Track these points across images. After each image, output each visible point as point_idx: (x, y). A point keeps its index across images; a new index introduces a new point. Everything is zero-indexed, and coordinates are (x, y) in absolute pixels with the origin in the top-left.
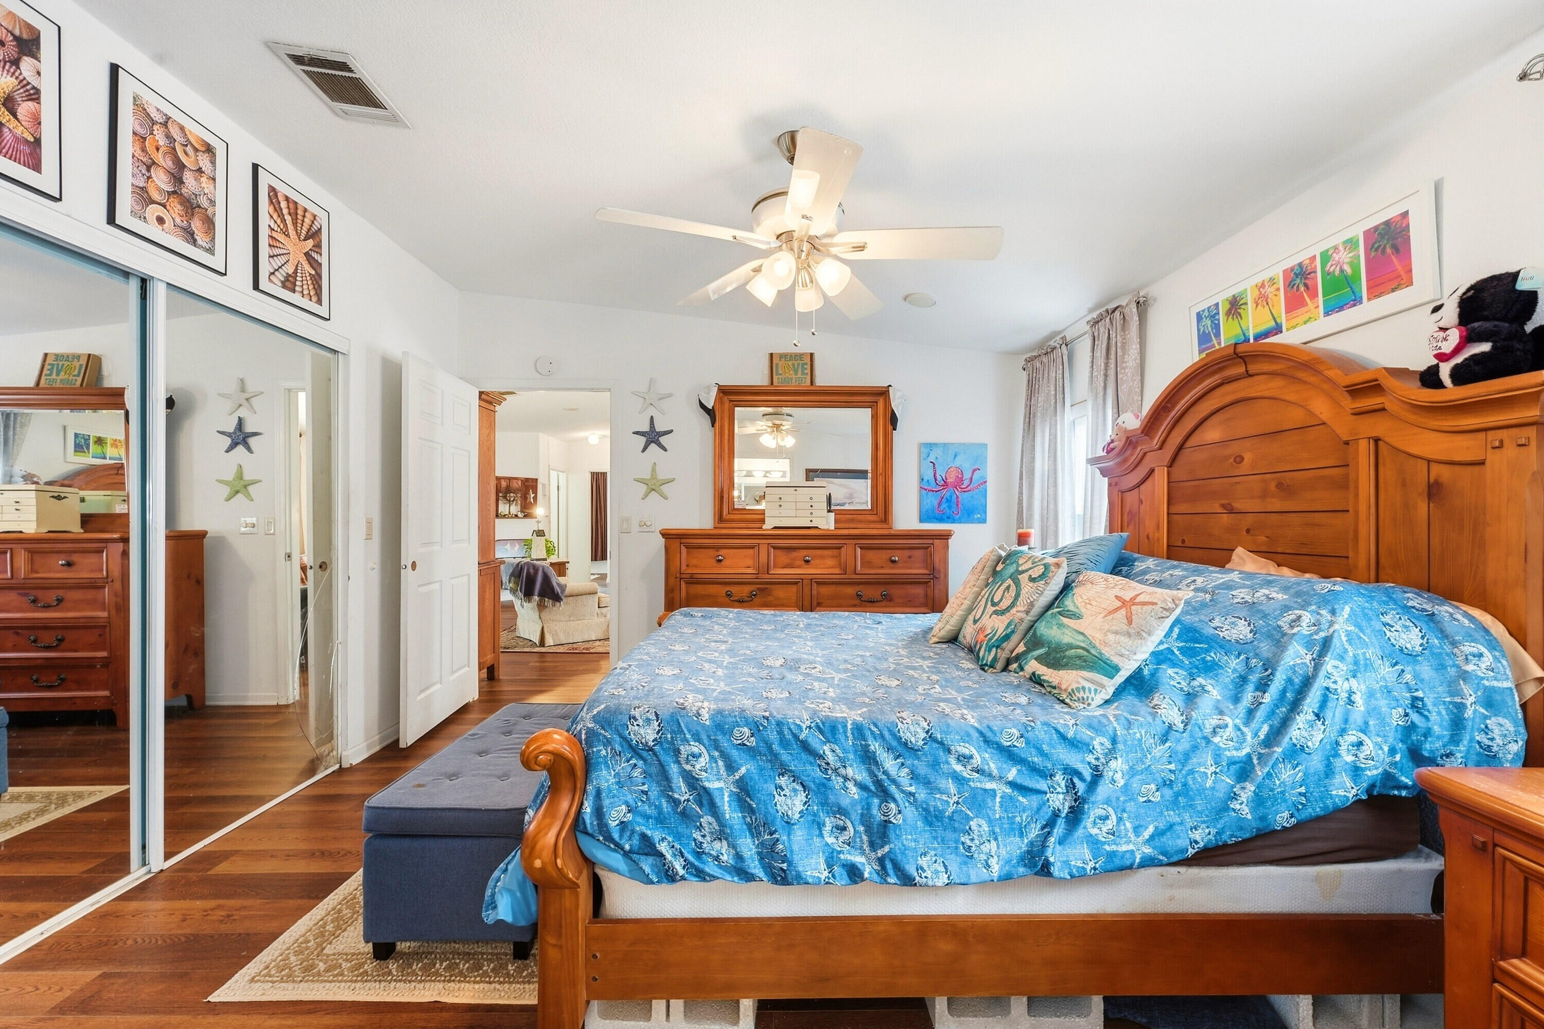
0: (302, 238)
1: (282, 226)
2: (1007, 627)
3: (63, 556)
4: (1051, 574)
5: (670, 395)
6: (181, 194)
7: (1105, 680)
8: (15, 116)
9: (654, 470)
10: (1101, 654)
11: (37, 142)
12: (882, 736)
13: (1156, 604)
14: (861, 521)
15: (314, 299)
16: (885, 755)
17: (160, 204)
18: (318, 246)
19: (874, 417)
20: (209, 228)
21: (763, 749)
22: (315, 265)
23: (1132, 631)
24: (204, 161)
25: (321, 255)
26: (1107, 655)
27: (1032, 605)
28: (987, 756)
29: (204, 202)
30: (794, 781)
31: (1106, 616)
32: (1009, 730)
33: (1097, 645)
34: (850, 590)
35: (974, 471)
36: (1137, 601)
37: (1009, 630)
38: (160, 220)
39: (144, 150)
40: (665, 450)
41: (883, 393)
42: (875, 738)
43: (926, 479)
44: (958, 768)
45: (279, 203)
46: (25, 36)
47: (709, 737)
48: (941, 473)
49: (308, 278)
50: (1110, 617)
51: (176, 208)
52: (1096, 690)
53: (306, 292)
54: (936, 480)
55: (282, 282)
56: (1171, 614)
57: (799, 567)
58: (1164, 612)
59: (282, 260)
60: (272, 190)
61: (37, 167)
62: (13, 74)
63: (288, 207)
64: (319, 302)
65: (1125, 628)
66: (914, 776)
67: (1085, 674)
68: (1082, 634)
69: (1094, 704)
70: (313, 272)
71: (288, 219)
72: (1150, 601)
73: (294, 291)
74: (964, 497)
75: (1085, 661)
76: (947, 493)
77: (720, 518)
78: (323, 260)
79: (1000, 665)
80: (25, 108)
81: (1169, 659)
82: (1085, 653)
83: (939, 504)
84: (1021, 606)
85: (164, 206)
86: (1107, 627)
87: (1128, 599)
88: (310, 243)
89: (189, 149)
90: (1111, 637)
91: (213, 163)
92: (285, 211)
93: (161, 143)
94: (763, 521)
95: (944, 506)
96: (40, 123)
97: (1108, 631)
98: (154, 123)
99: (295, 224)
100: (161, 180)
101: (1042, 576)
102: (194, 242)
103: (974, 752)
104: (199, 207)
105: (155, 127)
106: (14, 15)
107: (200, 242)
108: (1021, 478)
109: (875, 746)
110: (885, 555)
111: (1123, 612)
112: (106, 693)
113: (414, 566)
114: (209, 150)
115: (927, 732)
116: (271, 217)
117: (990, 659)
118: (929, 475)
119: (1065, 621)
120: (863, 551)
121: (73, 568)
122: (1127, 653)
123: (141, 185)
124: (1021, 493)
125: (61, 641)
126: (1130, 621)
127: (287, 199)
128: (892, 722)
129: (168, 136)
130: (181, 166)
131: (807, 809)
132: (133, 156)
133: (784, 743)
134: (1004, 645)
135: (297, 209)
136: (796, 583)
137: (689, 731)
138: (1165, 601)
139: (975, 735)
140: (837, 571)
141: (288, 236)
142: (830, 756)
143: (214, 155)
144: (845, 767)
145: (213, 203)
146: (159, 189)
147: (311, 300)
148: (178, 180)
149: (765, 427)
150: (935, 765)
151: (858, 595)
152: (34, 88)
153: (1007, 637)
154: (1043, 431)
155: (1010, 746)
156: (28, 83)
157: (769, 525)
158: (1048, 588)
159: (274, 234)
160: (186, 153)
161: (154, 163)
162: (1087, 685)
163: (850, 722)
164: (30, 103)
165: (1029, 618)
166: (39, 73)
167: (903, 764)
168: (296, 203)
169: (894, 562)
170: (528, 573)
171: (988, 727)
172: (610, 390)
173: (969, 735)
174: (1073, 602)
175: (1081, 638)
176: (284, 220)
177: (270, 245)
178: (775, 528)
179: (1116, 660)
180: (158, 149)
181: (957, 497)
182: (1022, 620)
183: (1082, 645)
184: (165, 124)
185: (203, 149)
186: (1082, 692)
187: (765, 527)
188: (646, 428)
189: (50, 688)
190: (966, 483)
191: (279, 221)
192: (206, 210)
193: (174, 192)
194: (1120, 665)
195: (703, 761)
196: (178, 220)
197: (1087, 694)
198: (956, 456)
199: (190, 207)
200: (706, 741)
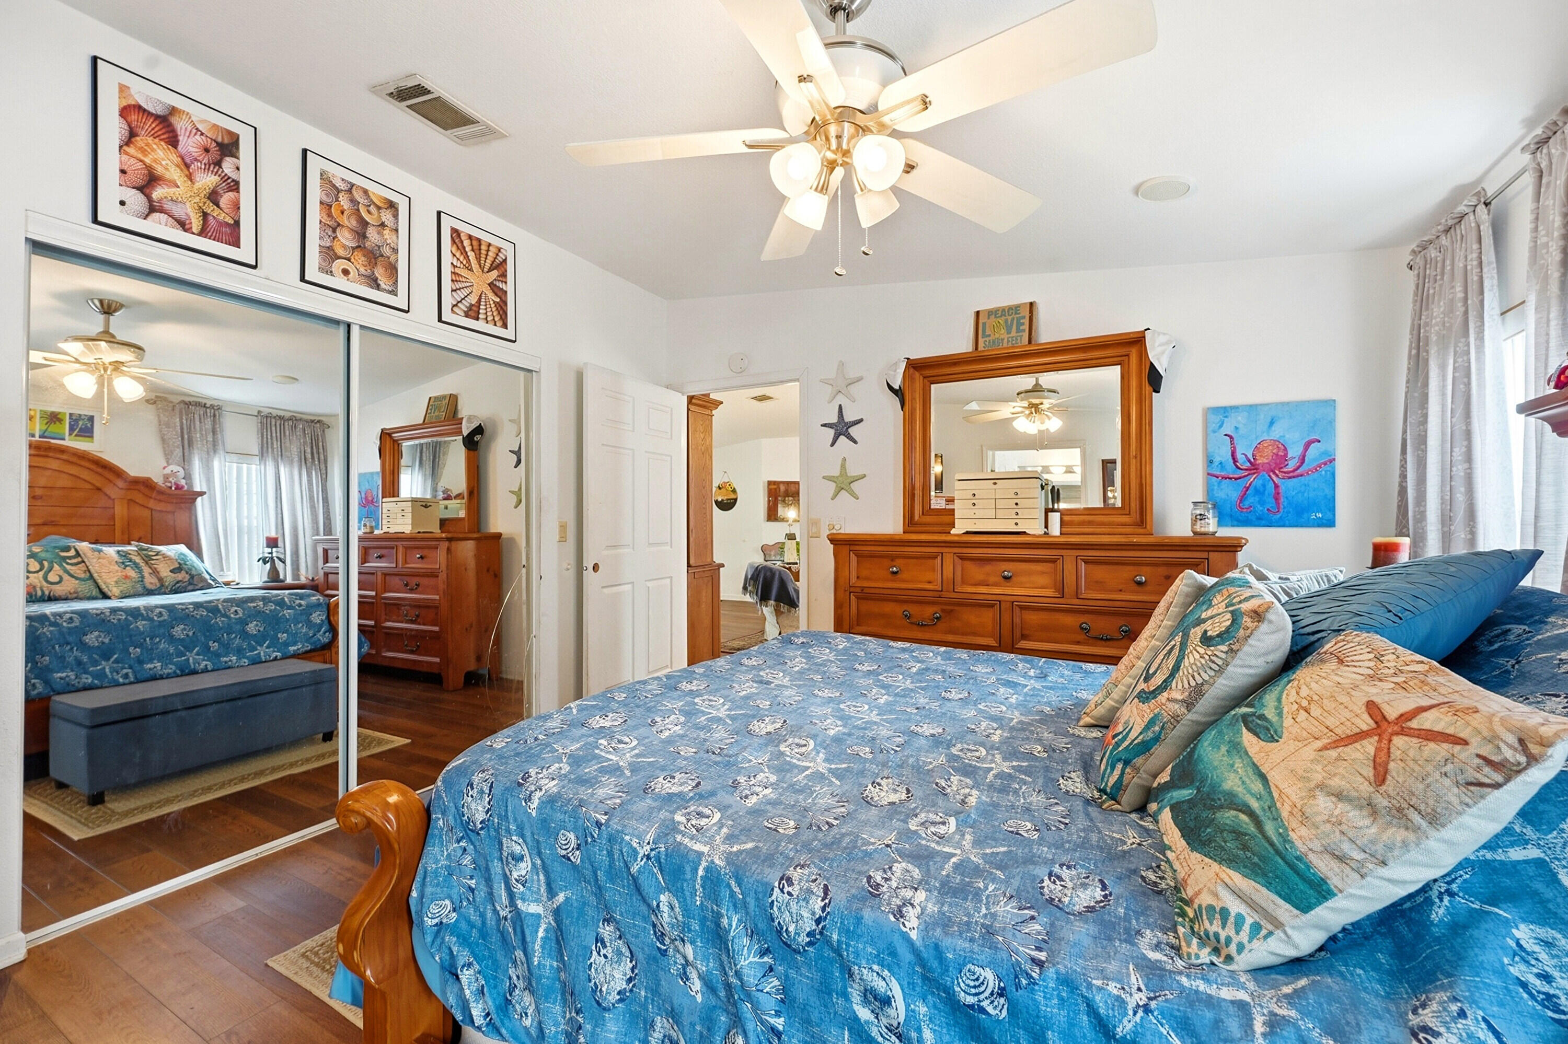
0: (486, 270)
1: (465, 262)
2: (1147, 727)
3: (420, 551)
4: (1241, 633)
5: (860, 379)
6: (365, 247)
7: (1283, 910)
8: (218, 206)
9: (843, 466)
10: (1285, 839)
11: (237, 223)
12: (745, 905)
13: (1465, 742)
14: (1102, 524)
15: (499, 323)
16: (746, 941)
17: (345, 259)
18: (504, 275)
19: (1124, 377)
20: (391, 273)
21: (588, 873)
22: (501, 294)
23: (1382, 802)
24: (387, 217)
25: (506, 283)
26: (1301, 847)
27: (1198, 692)
28: (923, 1009)
29: (387, 251)
30: (620, 938)
31: (1325, 748)
32: (978, 970)
33: (1285, 814)
34: (1070, 620)
35: (1308, 445)
36: (1414, 724)
37: (1150, 735)
38: (346, 272)
39: (330, 215)
40: (855, 442)
41: (1137, 341)
42: (735, 906)
43: (1217, 460)
44: (864, 1014)
45: (462, 242)
46: (226, 141)
47: (533, 834)
48: (1245, 450)
49: (493, 306)
50: (1333, 753)
51: (360, 259)
52: (1256, 927)
53: (490, 318)
54: (1235, 460)
55: (465, 312)
56: (1508, 780)
57: (996, 585)
58: (1487, 770)
59: (465, 292)
60: (455, 232)
61: (236, 243)
62: (217, 173)
63: (472, 245)
64: (505, 326)
65: (1366, 788)
66: (787, 1001)
67: (1237, 878)
68: (1263, 778)
69: (1243, 961)
70: (498, 300)
71: (471, 255)
72: (1450, 731)
73: (477, 319)
74: (1288, 486)
75: (1245, 847)
76: (1257, 481)
77: (910, 521)
78: (509, 288)
79: (1128, 798)
80: (226, 199)
81: (1536, 893)
82: (1252, 829)
83: (1242, 498)
84: (1177, 692)
85: (349, 260)
86: (1318, 777)
87: (1392, 713)
88: (495, 274)
89: (372, 208)
90: (1323, 803)
91: (396, 216)
92: (468, 249)
93: (345, 207)
94: (953, 525)
95: (1251, 500)
96: (239, 208)
97: (1321, 786)
98: (339, 191)
99: (478, 259)
100: (346, 238)
101: (1223, 636)
102: (378, 287)
103: (897, 992)
104: (382, 256)
105: (341, 195)
106: (218, 126)
107: (383, 286)
108: (1404, 451)
109: (733, 922)
110: (1125, 573)
111: (1369, 746)
112: (437, 660)
113: (596, 568)
114: (392, 205)
115: (818, 921)
116: (454, 255)
117: (1112, 781)
118: (1223, 454)
119: (1247, 738)
120: (1091, 567)
121: (425, 560)
122: (1357, 855)
123: (328, 245)
124: (1403, 476)
125: (418, 616)
126: (1381, 776)
127: (470, 237)
128: (766, 884)
129: (353, 201)
130: (364, 224)
131: (631, 991)
132: (321, 222)
133: (612, 875)
134: (1138, 761)
135: (480, 245)
136: (992, 606)
137: (515, 820)
138: (1493, 739)
139: (906, 956)
140: (1049, 592)
141: (471, 270)
142: (665, 915)
143: (397, 210)
144: (683, 941)
145: (395, 251)
146: (344, 247)
147: (495, 325)
148: (361, 234)
149: (1020, 409)
150: (825, 990)
151: (1082, 629)
152: (233, 181)
153: (1144, 748)
154: (1443, 367)
155: (971, 1007)
156: (229, 178)
157: (959, 529)
158: (1237, 661)
159: (457, 270)
160: (369, 212)
161: (339, 225)
162: (1235, 907)
163: (704, 864)
164: (230, 194)
165: (1190, 716)
166: (238, 169)
167: (771, 969)
168: (479, 240)
169: (1140, 583)
170: (765, 578)
171: (937, 947)
172: (798, 380)
173: (893, 954)
174: (1279, 700)
175: (1257, 786)
176: (467, 257)
177: (452, 281)
178: (967, 533)
179: (1323, 866)
180: (342, 213)
181: (1276, 486)
182: (1176, 719)
183: (1255, 805)
184: (350, 191)
185: (386, 206)
186: (1217, 922)
187: (953, 531)
188: (834, 419)
189: (412, 652)
190: (1292, 465)
191: (462, 258)
192: (389, 258)
193: (359, 247)
194: (1334, 881)
195: (523, 869)
196: (362, 270)
197: (1230, 930)
198: (1272, 423)
199: (374, 257)
200: (529, 840)
